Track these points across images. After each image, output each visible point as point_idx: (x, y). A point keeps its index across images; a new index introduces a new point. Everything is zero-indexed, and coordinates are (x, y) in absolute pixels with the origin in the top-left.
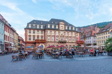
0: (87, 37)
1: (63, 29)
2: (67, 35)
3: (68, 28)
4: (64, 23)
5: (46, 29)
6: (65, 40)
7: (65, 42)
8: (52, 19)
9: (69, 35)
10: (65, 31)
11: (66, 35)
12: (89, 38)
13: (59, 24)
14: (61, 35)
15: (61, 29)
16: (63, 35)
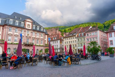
0: (54, 40)
1: (30, 29)
2: (35, 36)
3: (36, 27)
4: (31, 21)
5: (7, 25)
6: (31, 42)
7: (31, 45)
8: (14, 13)
9: (37, 37)
10: (32, 31)
11: (33, 36)
12: (56, 41)
13: (25, 20)
14: (27, 35)
15: (27, 28)
16: (30, 35)
